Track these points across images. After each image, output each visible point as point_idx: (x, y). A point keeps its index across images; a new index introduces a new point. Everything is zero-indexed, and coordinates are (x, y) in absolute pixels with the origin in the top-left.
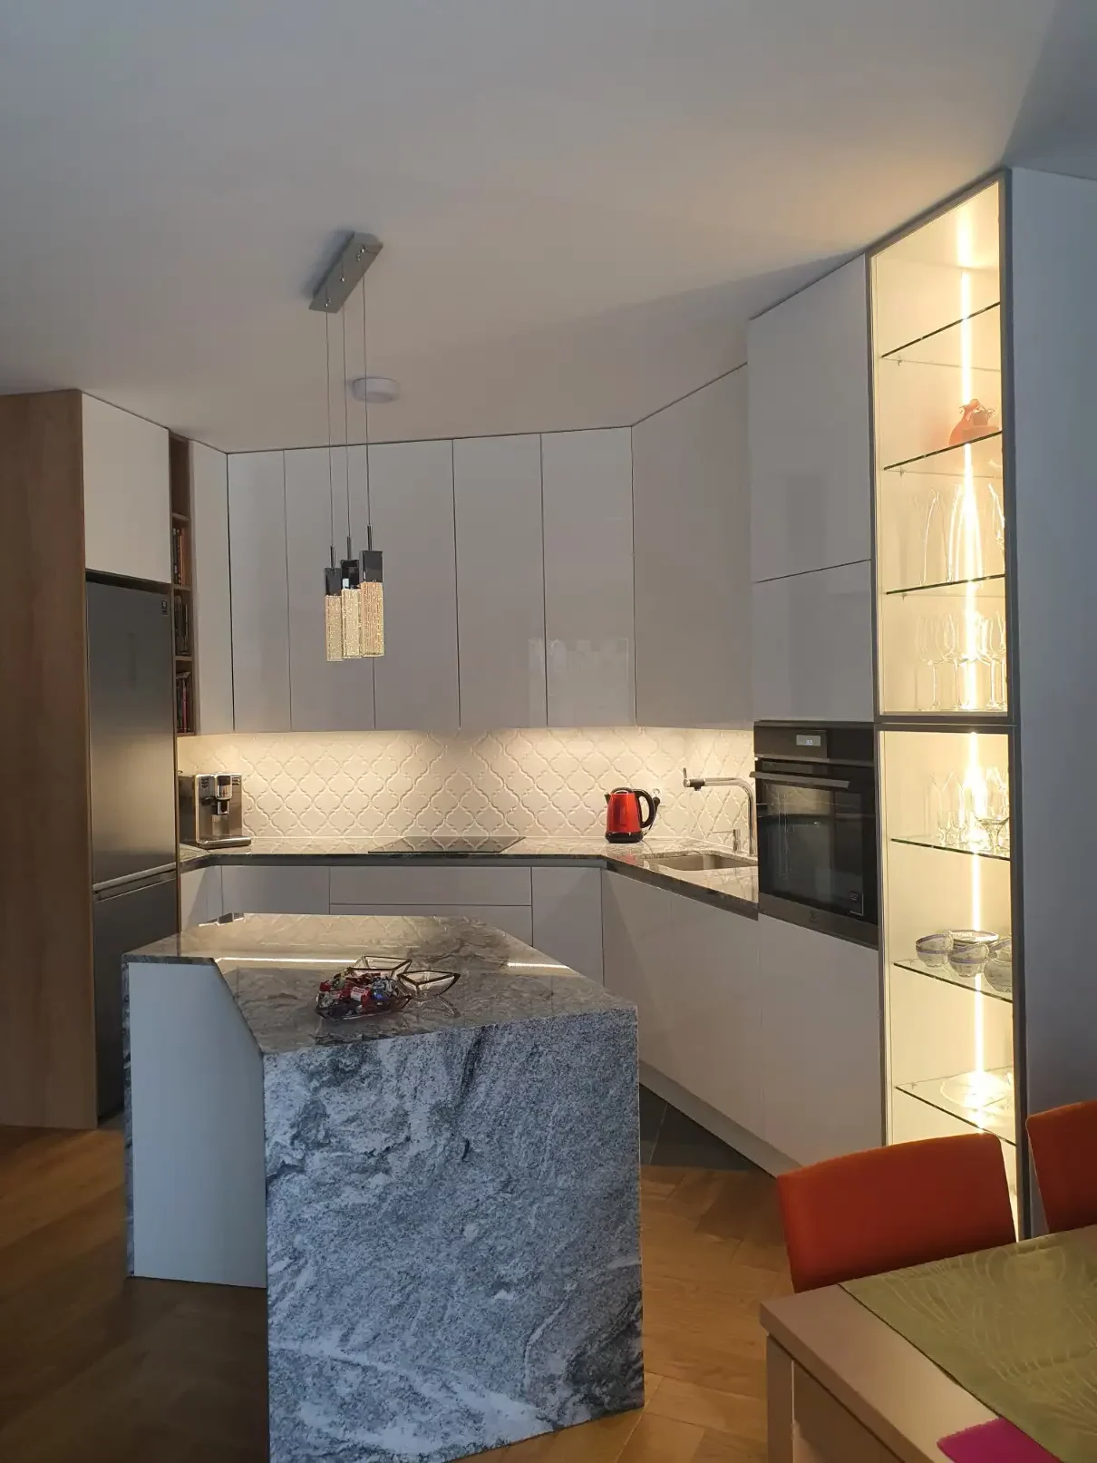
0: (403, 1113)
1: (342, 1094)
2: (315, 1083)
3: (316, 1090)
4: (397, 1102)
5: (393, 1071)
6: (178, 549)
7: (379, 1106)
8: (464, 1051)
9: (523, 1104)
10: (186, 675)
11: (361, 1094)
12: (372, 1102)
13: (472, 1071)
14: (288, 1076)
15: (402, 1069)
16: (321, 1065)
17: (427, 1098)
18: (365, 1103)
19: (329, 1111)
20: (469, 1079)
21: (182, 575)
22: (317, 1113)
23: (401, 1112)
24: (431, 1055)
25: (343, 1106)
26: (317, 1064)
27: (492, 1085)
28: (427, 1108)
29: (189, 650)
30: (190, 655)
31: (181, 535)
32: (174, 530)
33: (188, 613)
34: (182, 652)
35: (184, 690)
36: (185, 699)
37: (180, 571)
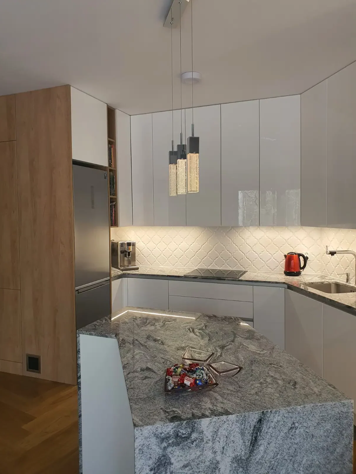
0: (216, 462)
1: (181, 451)
2: (165, 444)
3: (165, 448)
4: (213, 455)
5: (210, 438)
6: (111, 153)
7: (202, 458)
8: (252, 426)
9: (286, 458)
10: (114, 203)
11: (191, 451)
12: (198, 455)
13: (256, 438)
14: (149, 439)
15: (215, 436)
16: (168, 433)
17: (230, 453)
18: (193, 456)
19: (173, 460)
20: (254, 442)
21: (112, 164)
22: (166, 462)
23: (214, 462)
24: (233, 427)
25: (181, 458)
26: (166, 433)
27: (268, 446)
28: (229, 459)
29: (115, 193)
30: (115, 196)
31: (112, 147)
32: (109, 145)
33: (115, 179)
34: (112, 194)
35: (113, 209)
36: (114, 213)
37: (112, 162)
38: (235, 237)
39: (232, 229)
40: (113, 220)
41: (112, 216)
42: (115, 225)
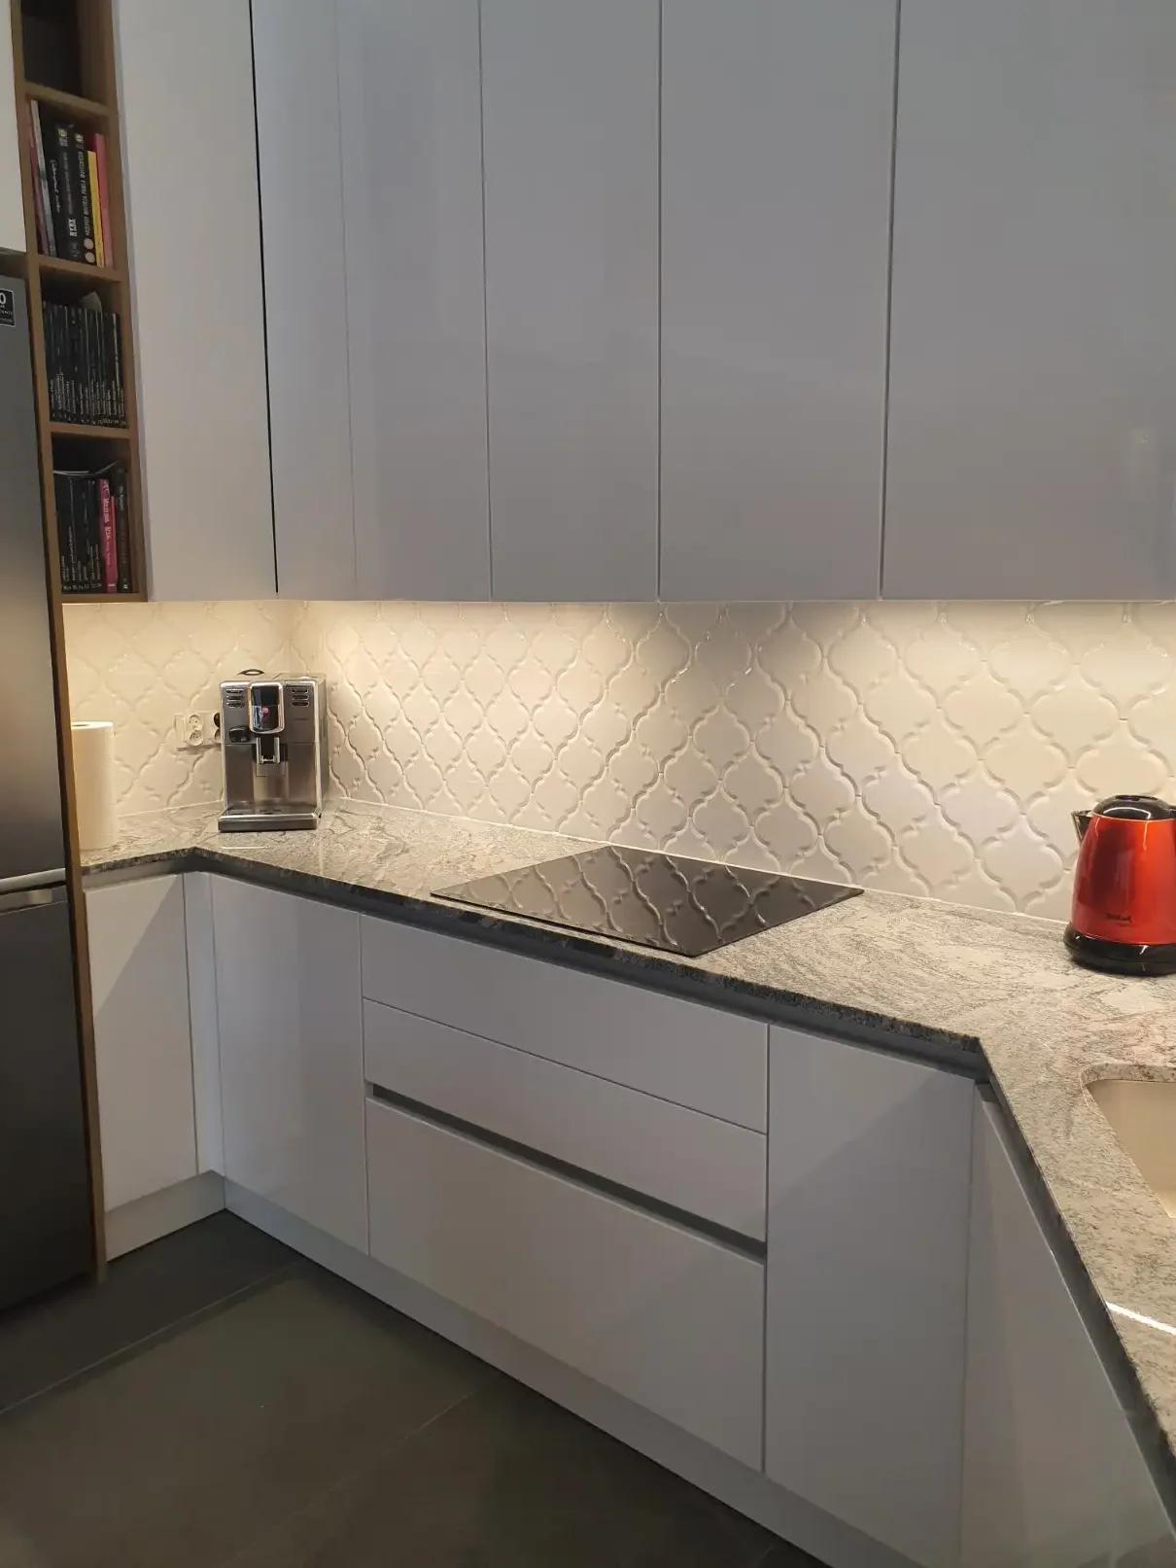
6: (78, 181)
10: (109, 469)
21: (100, 243)
29: (123, 414)
30: (124, 427)
31: (93, 149)
32: (62, 133)
33: (119, 331)
34: (98, 418)
35: (106, 501)
36: (107, 520)
37: (92, 231)
38: (803, 677)
39: (791, 622)
40: (102, 561)
41: (97, 539)
42: (126, 591)
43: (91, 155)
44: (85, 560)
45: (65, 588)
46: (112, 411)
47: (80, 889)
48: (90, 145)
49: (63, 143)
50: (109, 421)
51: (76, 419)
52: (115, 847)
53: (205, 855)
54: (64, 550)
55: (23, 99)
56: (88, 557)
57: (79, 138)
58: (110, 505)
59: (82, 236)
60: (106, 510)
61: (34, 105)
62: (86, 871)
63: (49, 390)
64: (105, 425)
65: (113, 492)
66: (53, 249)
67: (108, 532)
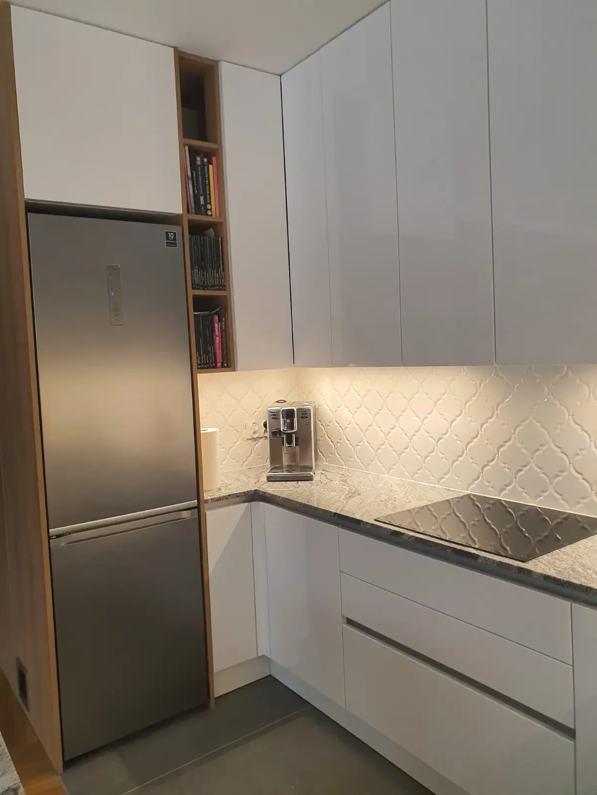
6: (205, 179)
29: (223, 284)
30: (224, 290)
31: (211, 164)
32: (198, 159)
33: (222, 245)
34: (212, 286)
35: (216, 325)
36: (217, 334)
37: (210, 202)
38: (579, 403)
39: (570, 373)
40: (215, 353)
41: (213, 343)
42: (225, 367)
43: (211, 166)
44: (207, 353)
45: (199, 367)
46: (219, 283)
47: (204, 510)
48: (210, 162)
49: (199, 163)
50: (218, 288)
51: (204, 288)
52: (220, 489)
53: (261, 494)
54: (198, 349)
55: (182, 146)
56: (209, 352)
57: (205, 160)
58: (218, 327)
59: (206, 203)
60: (217, 330)
61: (187, 148)
62: (206, 501)
63: (191, 274)
64: (216, 290)
65: (220, 320)
66: (193, 210)
67: (218, 340)
